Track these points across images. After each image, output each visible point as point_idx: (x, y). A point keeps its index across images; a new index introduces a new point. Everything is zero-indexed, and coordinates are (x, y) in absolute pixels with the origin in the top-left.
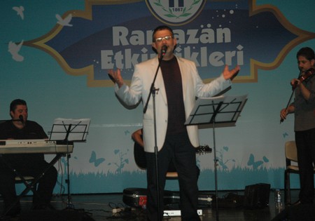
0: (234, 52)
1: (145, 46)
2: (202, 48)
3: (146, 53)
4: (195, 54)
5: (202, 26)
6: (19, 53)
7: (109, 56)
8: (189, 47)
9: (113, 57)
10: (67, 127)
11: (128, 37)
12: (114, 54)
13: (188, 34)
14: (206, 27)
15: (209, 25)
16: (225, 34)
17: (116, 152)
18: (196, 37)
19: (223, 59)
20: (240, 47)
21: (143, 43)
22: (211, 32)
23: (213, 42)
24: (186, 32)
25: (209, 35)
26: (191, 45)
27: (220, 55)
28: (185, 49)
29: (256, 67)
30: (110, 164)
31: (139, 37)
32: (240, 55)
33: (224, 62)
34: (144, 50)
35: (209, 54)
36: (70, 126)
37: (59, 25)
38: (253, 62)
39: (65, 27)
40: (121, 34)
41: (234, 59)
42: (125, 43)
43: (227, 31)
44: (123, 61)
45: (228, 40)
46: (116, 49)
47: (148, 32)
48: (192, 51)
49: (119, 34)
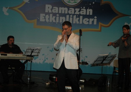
0: (93, 19)
1: (58, 13)
2: (80, 16)
3: (58, 16)
4: (78, 19)
5: (81, 8)
6: (7, 12)
7: (43, 16)
8: (75, 16)
9: (45, 17)
10: (32, 50)
11: (52, 9)
12: (46, 16)
13: (75, 10)
14: (83, 8)
15: (84, 7)
16: (90, 12)
17: (43, 55)
18: (79, 12)
19: (89, 21)
20: (96, 17)
21: (57, 12)
22: (85, 10)
23: (85, 14)
24: (75, 9)
25: (84, 11)
26: (77, 15)
27: (87, 20)
28: (74, 16)
29: (101, 26)
30: (40, 59)
31: (56, 10)
32: (95, 20)
33: (89, 23)
34: (58, 15)
35: (83, 19)
36: (33, 50)
37: (24, 2)
38: (100, 24)
39: (26, 3)
40: (49, 8)
41: (93, 22)
42: (50, 11)
43: (91, 10)
44: (49, 19)
45: (91, 14)
46: (46, 14)
47: (60, 8)
48: (77, 17)
49: (48, 8)
